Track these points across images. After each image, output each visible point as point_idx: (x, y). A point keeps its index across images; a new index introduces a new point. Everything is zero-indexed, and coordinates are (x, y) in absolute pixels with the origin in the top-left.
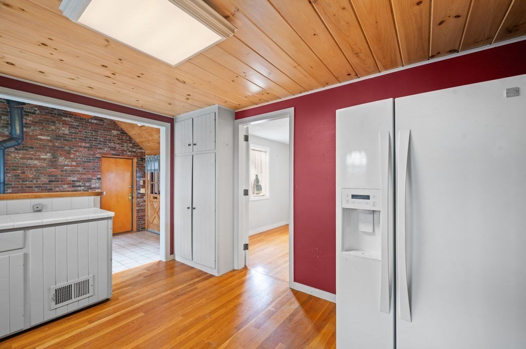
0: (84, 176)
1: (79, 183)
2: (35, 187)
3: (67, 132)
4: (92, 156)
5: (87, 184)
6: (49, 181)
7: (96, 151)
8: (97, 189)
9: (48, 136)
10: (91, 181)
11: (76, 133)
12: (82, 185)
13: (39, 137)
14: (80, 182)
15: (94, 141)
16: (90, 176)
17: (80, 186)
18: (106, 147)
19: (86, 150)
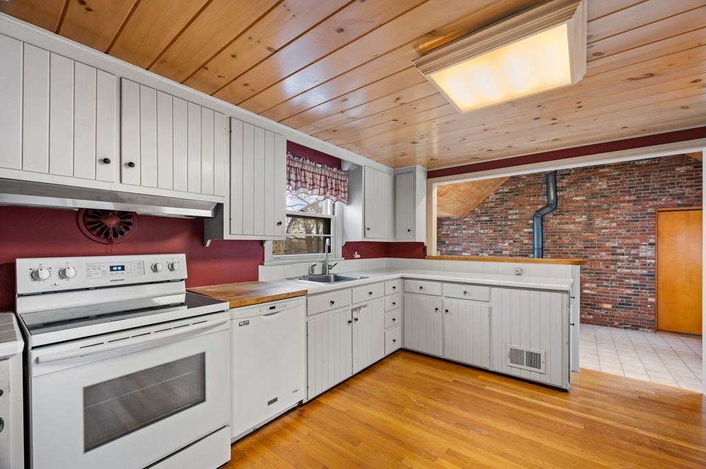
0: (627, 241)
1: (620, 250)
2: (571, 253)
3: (605, 186)
4: (640, 213)
5: (633, 252)
6: (585, 247)
7: (648, 204)
8: (649, 259)
9: (583, 195)
10: (638, 248)
11: (616, 185)
12: (625, 252)
13: (574, 198)
14: (622, 248)
15: (644, 190)
16: (638, 241)
17: (623, 255)
18: (666, 195)
19: (631, 204)
